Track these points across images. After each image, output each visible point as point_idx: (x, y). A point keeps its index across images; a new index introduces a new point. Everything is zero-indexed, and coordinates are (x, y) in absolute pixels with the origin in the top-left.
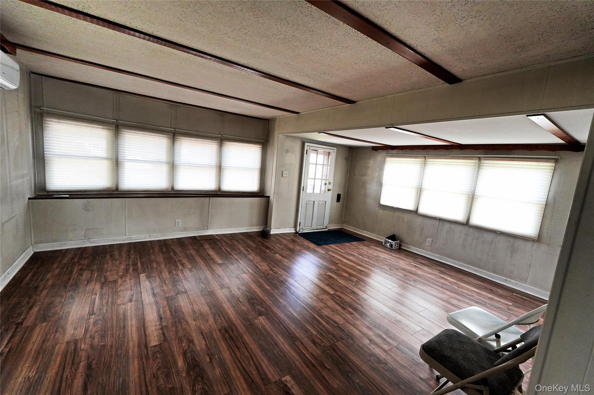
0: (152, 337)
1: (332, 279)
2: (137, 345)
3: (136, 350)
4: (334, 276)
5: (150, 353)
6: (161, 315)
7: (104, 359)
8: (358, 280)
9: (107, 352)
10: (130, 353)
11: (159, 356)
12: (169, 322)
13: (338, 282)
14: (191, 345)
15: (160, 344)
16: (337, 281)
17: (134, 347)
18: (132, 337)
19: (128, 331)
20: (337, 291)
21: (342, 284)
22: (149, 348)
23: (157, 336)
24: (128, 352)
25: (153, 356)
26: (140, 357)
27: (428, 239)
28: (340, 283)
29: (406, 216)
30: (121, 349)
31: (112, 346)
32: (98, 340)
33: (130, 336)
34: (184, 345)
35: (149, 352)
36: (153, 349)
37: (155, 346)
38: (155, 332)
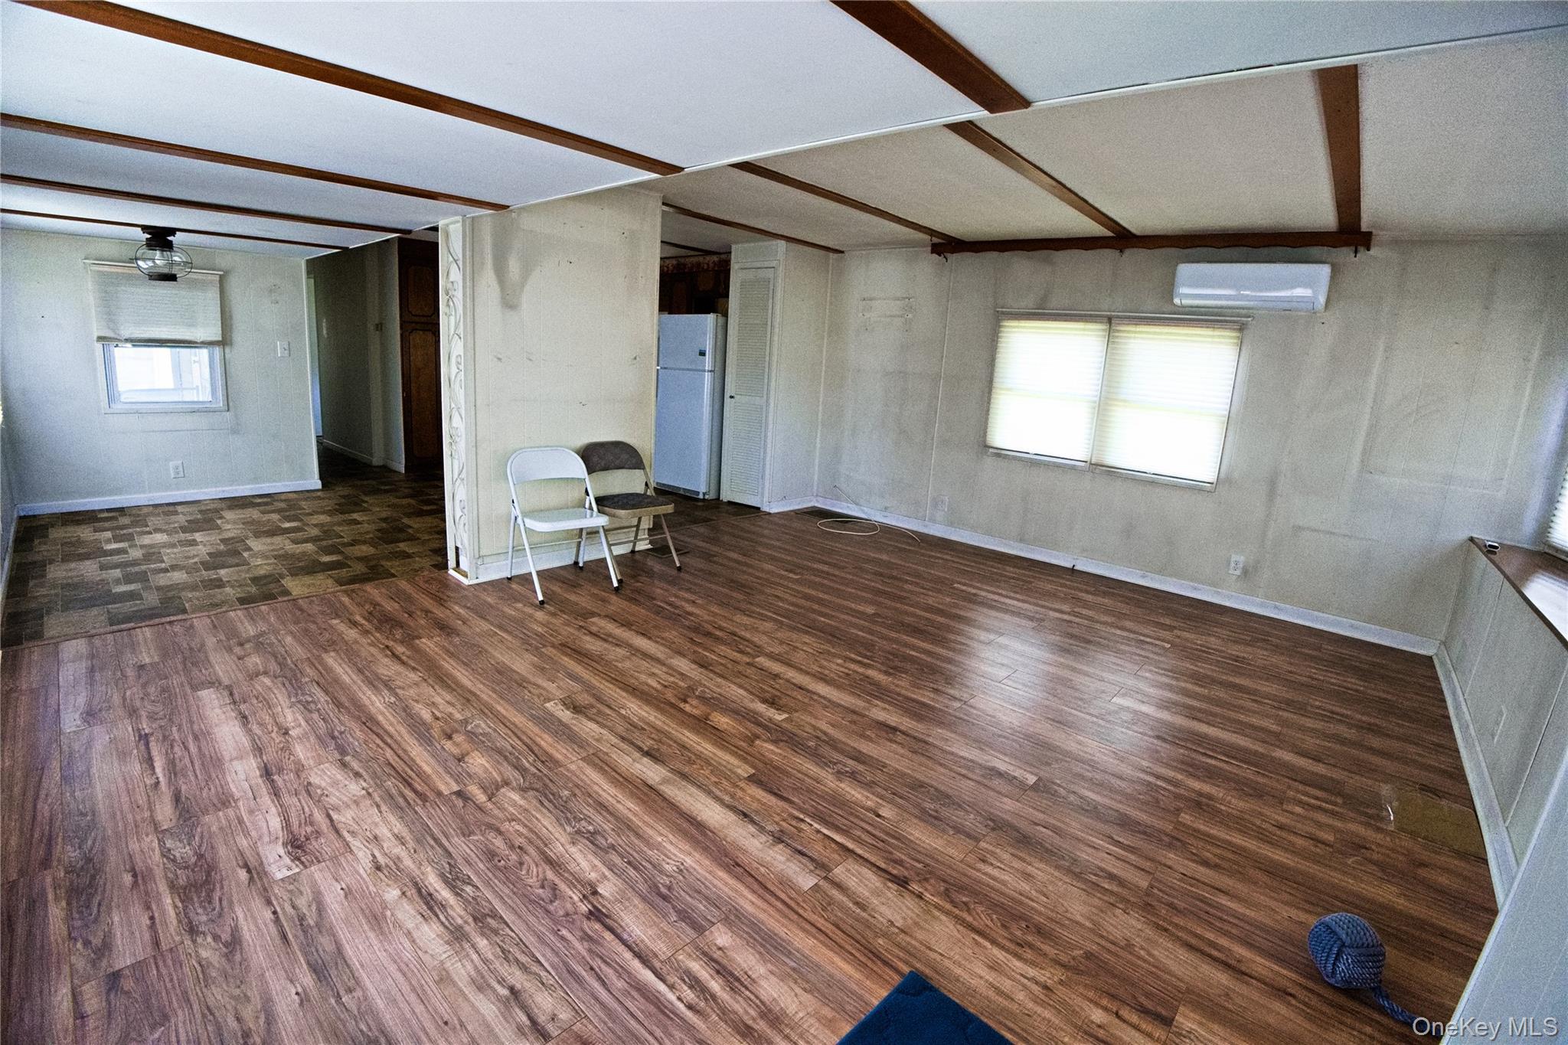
1: (767, 696)
4: (761, 707)
8: (682, 705)
13: (746, 690)
16: (751, 693)
20: (748, 664)
21: (735, 683)
28: (741, 686)
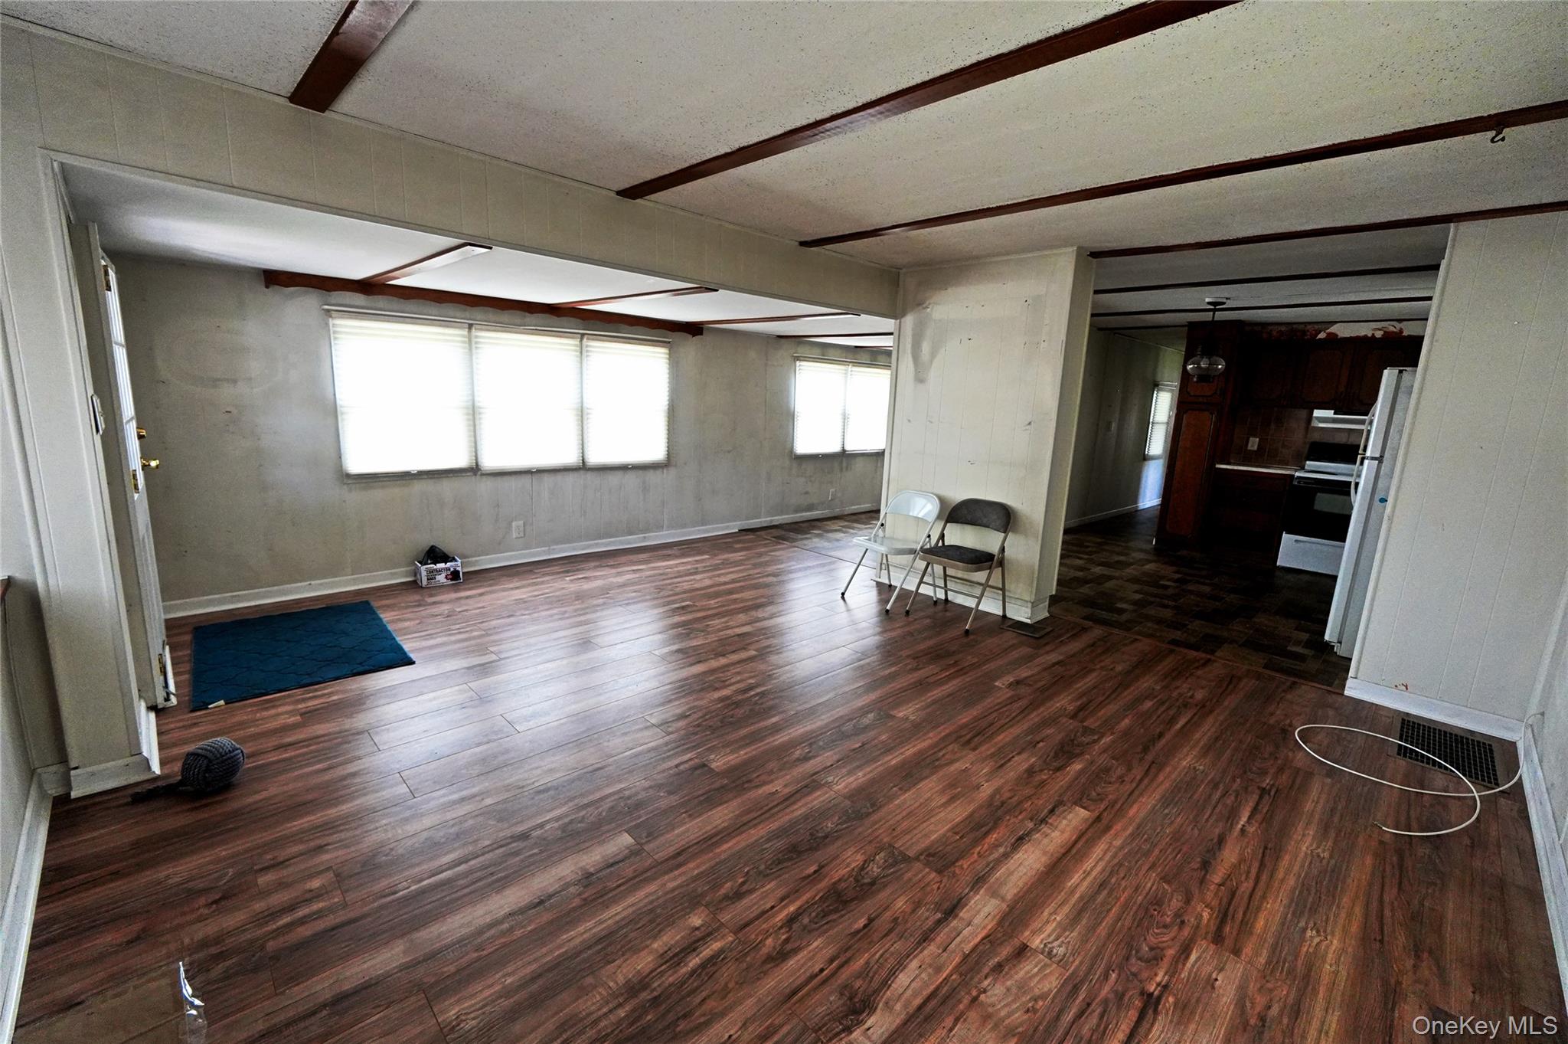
0: (1074, 823)
2: (1111, 832)
3: (1118, 827)
5: (1103, 807)
6: (1013, 845)
7: (1177, 855)
9: (1165, 863)
10: (1130, 830)
11: (1094, 794)
12: (1017, 821)
14: (1037, 769)
15: (1075, 803)
17: (1116, 835)
18: (1105, 853)
19: (1103, 870)
22: (1097, 813)
23: (1064, 818)
24: (1132, 835)
25: (1102, 800)
26: (1121, 812)
27: (514, 524)
29: (447, 487)
30: (1140, 848)
31: (1152, 867)
32: (1170, 900)
33: (1107, 857)
34: (1045, 777)
35: (1101, 810)
36: (1092, 808)
37: (1084, 808)
38: (1061, 827)
